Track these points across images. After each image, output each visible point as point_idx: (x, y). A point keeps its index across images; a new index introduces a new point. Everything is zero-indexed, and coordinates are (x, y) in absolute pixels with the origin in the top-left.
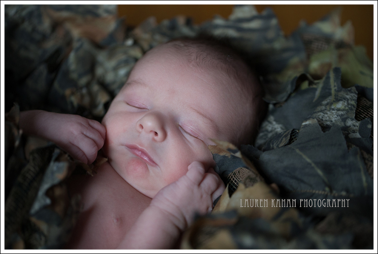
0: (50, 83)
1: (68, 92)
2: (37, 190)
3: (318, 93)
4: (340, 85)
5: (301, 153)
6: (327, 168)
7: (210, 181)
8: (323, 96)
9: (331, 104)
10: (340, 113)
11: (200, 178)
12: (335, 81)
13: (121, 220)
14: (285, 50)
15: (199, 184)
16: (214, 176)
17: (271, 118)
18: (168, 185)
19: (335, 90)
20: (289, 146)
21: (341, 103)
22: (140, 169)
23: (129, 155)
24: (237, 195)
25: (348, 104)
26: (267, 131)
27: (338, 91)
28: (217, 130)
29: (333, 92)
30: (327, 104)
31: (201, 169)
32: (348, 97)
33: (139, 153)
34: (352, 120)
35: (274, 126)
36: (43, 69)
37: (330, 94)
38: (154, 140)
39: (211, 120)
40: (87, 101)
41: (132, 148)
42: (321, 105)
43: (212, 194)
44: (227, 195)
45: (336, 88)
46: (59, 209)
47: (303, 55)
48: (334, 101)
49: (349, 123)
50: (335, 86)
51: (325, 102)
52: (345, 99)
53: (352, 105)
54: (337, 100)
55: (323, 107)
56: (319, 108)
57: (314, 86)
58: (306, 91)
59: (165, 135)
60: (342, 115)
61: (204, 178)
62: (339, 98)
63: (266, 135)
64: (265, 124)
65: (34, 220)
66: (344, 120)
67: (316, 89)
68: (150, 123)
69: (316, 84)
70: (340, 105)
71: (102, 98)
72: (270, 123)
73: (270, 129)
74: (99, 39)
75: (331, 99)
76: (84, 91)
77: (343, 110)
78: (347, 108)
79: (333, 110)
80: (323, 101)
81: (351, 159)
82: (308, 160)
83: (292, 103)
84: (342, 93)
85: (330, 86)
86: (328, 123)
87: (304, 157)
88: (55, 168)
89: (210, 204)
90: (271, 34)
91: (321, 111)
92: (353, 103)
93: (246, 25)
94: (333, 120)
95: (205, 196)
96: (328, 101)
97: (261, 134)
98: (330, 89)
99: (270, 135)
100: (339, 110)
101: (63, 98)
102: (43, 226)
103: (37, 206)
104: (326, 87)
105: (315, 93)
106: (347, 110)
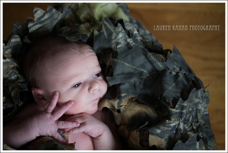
3: (105, 34)
4: (114, 26)
8: (110, 35)
10: (123, 39)
12: (110, 25)
19: (113, 29)
21: (120, 34)
25: (122, 33)
27: (115, 29)
30: (115, 38)
32: (120, 30)
34: (128, 39)
37: (112, 32)
42: (112, 40)
45: (113, 28)
48: (117, 35)
49: (128, 41)
50: (112, 28)
51: (113, 38)
52: (120, 32)
53: (124, 32)
56: (113, 42)
57: (101, 31)
58: (99, 35)
60: (124, 39)
62: (118, 33)
66: (126, 41)
67: (103, 33)
78: (123, 35)
79: (119, 39)
80: (111, 37)
84: (117, 30)
85: (109, 28)
96: (114, 36)
98: (110, 30)
100: (121, 38)
104: (108, 30)
105: (104, 34)
106: (124, 36)
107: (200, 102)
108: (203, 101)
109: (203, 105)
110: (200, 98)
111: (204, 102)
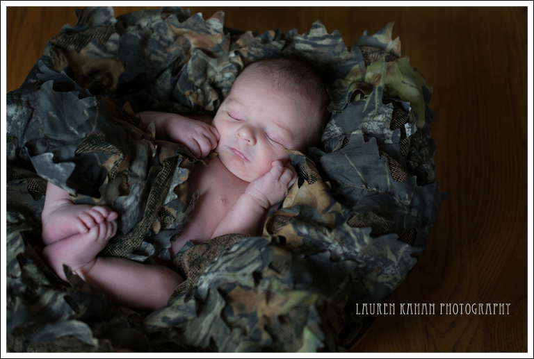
0: (174, 84)
1: (187, 93)
2: (169, 188)
3: (366, 105)
4: (382, 101)
5: (348, 159)
6: (365, 170)
7: (286, 175)
8: (370, 109)
9: (373, 116)
10: (380, 124)
11: (280, 174)
12: (378, 97)
13: (225, 201)
14: (349, 60)
15: (279, 179)
16: (290, 171)
17: (333, 121)
18: (258, 178)
19: (378, 105)
20: (342, 150)
21: (381, 115)
22: (238, 163)
23: (231, 153)
24: (304, 188)
25: (386, 117)
26: (330, 130)
27: (380, 106)
28: (292, 136)
29: (376, 106)
30: (371, 116)
31: (280, 168)
32: (386, 111)
33: (238, 153)
34: (388, 129)
35: (335, 128)
36: (168, 73)
37: (374, 108)
38: (248, 145)
39: (288, 130)
40: (201, 98)
41: (233, 150)
42: (367, 116)
43: (288, 185)
44: (297, 186)
46: (183, 199)
47: (362, 63)
48: (376, 114)
49: (386, 131)
50: (378, 102)
51: (370, 115)
52: (384, 113)
53: (388, 118)
54: (379, 114)
55: (369, 119)
56: (366, 119)
57: (364, 100)
58: (358, 103)
59: (255, 141)
60: (381, 126)
61: (282, 173)
62: (380, 112)
63: (329, 133)
64: (329, 125)
65: (166, 207)
66: (382, 129)
67: (365, 102)
68: (245, 134)
69: (366, 98)
70: (380, 118)
71: (213, 97)
72: (332, 125)
73: (332, 129)
74: (210, 48)
75: (374, 112)
76: (199, 90)
77: (382, 122)
78: (385, 120)
79: (375, 121)
80: (369, 113)
81: (381, 165)
82: (352, 165)
83: (348, 110)
84: (382, 108)
85: (375, 101)
86: (371, 131)
87: (350, 161)
88: (180, 172)
89: (286, 190)
90: (338, 49)
91: (367, 121)
92: (389, 116)
93: (319, 42)
94: (375, 128)
95: (283, 186)
97: (326, 133)
98: (375, 104)
99: (332, 134)
100: (379, 121)
101: (184, 96)
102: (173, 212)
103: (168, 200)
104: (372, 102)
105: (364, 105)
106: (385, 122)
107: (394, 262)
108: (399, 265)
109: (394, 272)
110: (399, 258)
111: (399, 268)
